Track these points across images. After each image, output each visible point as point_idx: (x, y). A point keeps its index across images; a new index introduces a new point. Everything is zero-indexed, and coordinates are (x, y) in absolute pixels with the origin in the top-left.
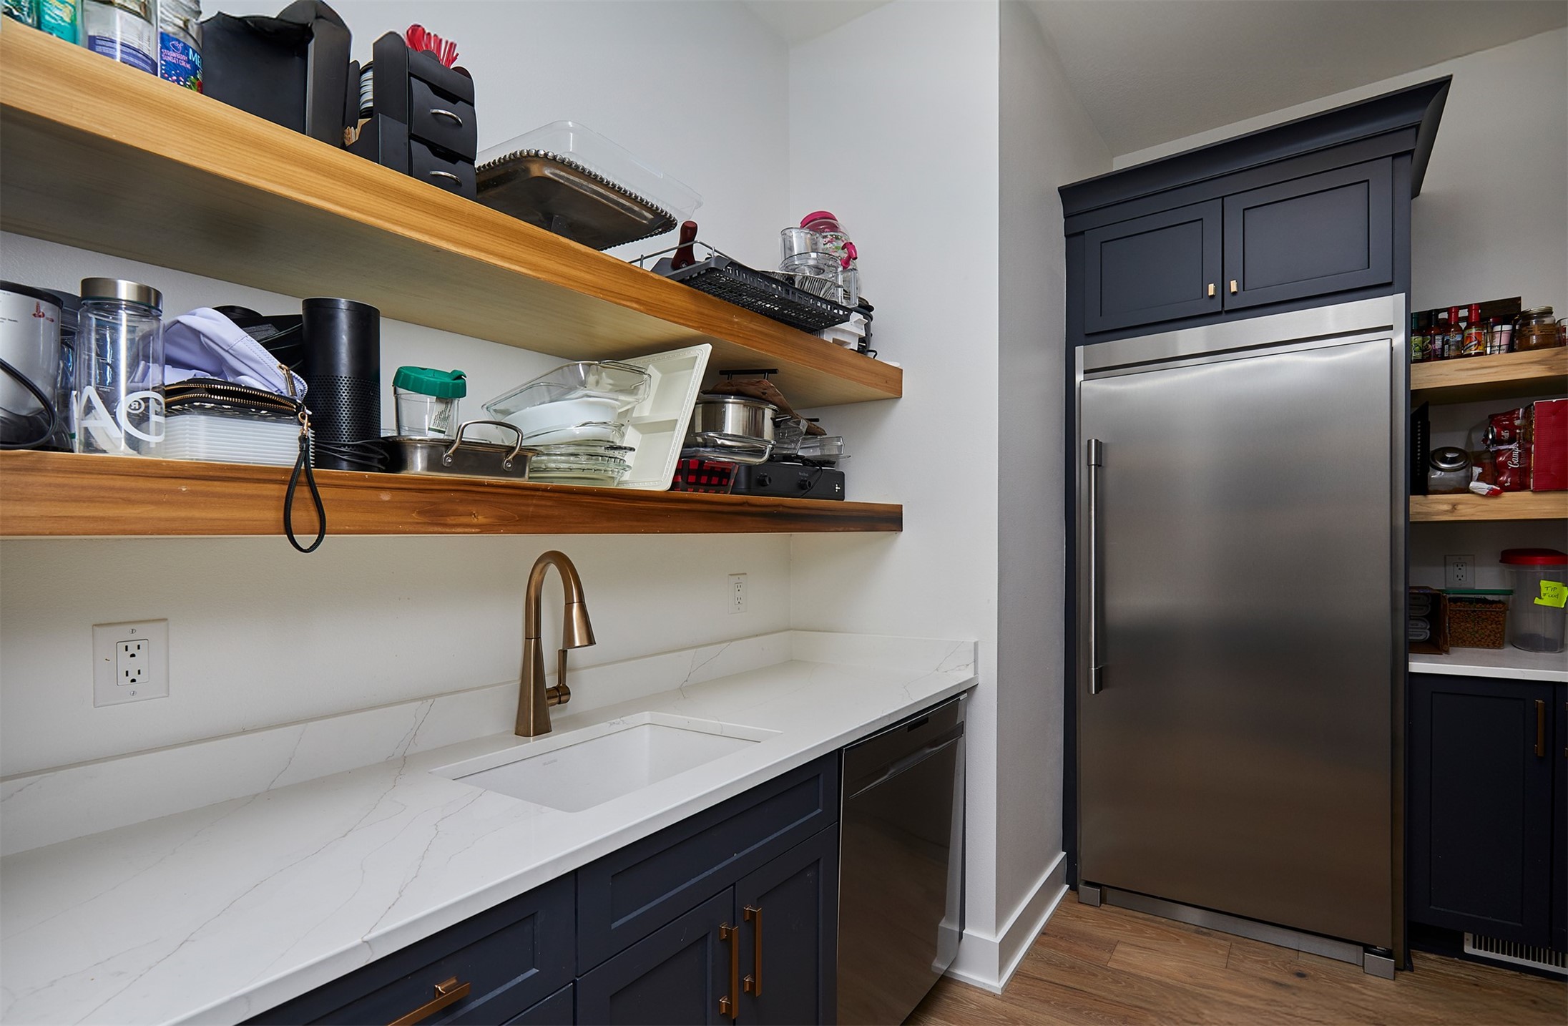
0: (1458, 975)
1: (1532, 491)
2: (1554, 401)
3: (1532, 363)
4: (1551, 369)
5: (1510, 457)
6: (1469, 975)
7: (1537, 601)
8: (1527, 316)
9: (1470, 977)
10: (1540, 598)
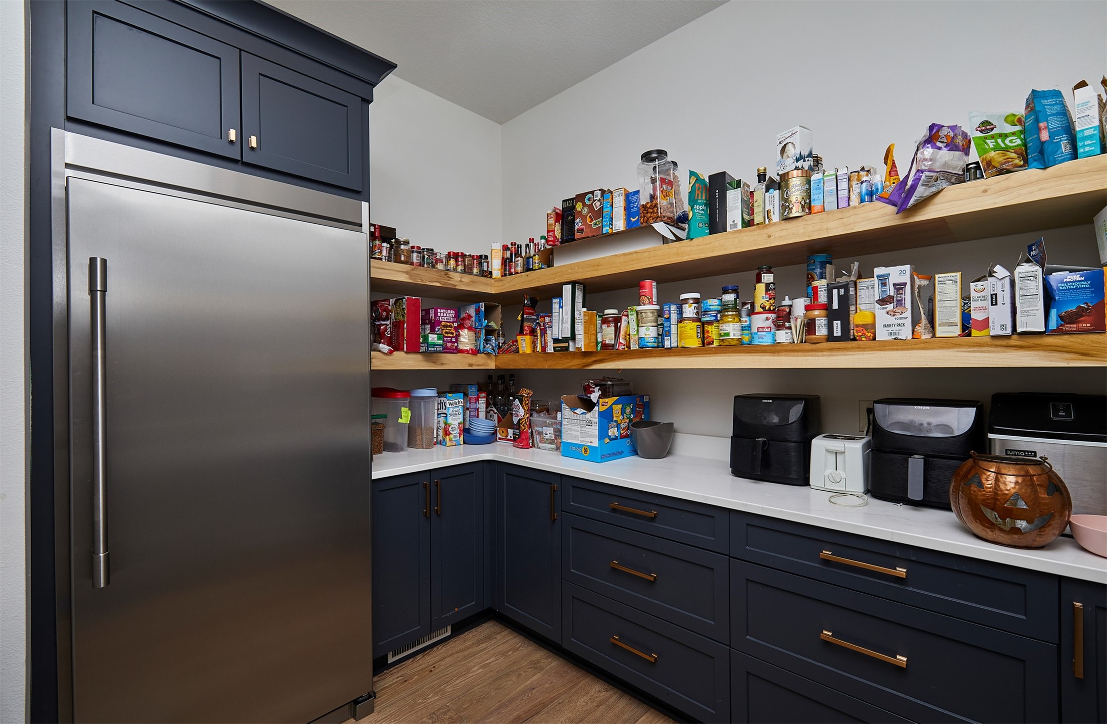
0: (394, 681)
1: (405, 352)
2: (414, 298)
3: (403, 272)
4: (410, 278)
5: (386, 329)
6: (398, 678)
7: (400, 421)
8: (398, 242)
9: (399, 678)
10: (401, 418)
